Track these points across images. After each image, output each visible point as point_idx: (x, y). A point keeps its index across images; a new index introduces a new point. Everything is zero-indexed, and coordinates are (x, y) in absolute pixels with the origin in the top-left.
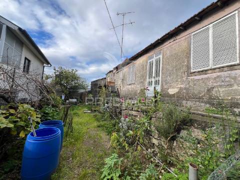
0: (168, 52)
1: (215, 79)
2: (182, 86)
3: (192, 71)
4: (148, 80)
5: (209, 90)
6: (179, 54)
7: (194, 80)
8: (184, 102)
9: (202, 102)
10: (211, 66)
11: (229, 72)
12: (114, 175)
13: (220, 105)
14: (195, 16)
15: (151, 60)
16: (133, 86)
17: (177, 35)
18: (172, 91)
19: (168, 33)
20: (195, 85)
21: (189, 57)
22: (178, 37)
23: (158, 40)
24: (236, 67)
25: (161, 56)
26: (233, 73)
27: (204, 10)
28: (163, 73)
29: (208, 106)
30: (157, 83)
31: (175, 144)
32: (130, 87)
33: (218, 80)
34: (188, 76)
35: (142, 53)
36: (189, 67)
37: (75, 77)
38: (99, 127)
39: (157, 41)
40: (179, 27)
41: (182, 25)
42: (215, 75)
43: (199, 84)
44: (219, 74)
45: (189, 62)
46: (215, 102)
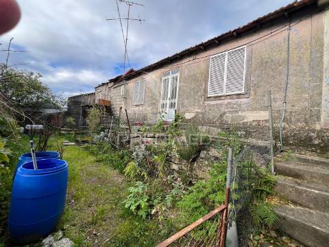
0: (186, 71)
1: (226, 105)
2: (199, 111)
3: (209, 96)
4: (161, 102)
5: (221, 116)
6: (198, 75)
7: (209, 105)
8: (200, 127)
9: (215, 126)
10: (224, 93)
11: (237, 100)
12: (141, 201)
13: (229, 129)
14: (215, 39)
15: (166, 78)
16: (141, 108)
17: (197, 54)
18: (188, 116)
19: (188, 49)
20: (210, 110)
21: (206, 81)
22: (198, 57)
23: (177, 54)
24: (242, 96)
25: (178, 74)
26: (239, 101)
27: (223, 36)
28: (179, 95)
29: (219, 130)
30: (172, 105)
31: (195, 165)
32: (137, 108)
33: (229, 106)
34: (205, 100)
35: (156, 66)
36: (206, 91)
37: (36, 87)
38: (98, 161)
39: (175, 55)
40: (200, 45)
41: (202, 45)
42: (226, 101)
43: (213, 110)
44: (230, 101)
45: (206, 85)
46: (226, 126)
